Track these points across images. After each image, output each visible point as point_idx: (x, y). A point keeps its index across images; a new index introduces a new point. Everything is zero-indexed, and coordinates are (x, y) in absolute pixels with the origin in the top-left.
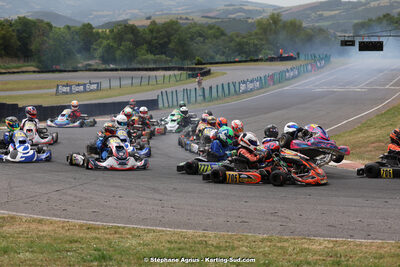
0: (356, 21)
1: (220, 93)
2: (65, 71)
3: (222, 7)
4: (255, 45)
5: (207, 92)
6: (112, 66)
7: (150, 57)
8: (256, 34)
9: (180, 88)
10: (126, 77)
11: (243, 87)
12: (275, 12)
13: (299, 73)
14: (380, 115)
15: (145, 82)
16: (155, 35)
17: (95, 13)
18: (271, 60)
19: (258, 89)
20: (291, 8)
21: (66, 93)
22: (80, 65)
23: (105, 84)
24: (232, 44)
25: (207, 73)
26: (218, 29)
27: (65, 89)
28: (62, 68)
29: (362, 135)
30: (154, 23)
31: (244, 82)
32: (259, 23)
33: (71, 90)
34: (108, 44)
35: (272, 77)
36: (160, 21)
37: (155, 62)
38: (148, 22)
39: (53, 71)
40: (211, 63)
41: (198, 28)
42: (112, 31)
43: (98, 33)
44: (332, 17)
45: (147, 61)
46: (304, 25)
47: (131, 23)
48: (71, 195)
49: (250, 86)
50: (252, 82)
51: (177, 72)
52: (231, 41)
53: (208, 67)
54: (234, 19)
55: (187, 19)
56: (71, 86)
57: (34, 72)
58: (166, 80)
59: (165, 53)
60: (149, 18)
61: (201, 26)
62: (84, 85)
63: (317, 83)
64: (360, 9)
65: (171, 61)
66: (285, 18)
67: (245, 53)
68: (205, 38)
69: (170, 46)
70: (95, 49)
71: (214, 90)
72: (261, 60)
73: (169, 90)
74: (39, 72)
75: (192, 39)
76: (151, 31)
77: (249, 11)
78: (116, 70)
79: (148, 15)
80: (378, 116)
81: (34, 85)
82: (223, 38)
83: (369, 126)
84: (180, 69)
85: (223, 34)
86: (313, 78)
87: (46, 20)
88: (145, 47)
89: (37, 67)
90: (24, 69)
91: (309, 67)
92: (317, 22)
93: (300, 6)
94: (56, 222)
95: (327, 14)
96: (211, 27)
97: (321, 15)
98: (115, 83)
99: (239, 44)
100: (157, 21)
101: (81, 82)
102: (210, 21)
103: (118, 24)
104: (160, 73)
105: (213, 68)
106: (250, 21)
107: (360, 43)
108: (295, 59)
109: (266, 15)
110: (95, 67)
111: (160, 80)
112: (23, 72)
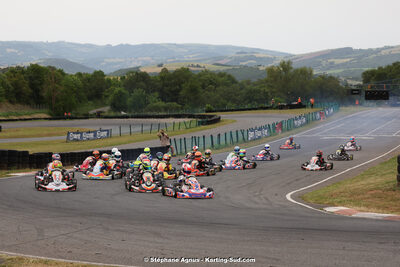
0: (366, 69)
1: (228, 141)
2: (76, 118)
3: (233, 55)
4: (266, 93)
5: (215, 139)
6: (123, 113)
7: (162, 104)
8: (267, 81)
9: (188, 136)
10: (136, 125)
11: (251, 134)
12: (286, 60)
13: (307, 121)
14: (383, 162)
15: (155, 129)
16: (166, 82)
17: (107, 60)
18: (281, 108)
19: (266, 137)
20: (302, 56)
21: (77, 140)
22: (91, 112)
23: (115, 131)
24: (242, 91)
25: (217, 120)
26: (229, 76)
27: (76, 136)
28: (74, 115)
29: (363, 183)
30: (165, 71)
31: (252, 130)
32: (270, 71)
33: (81, 136)
34: (120, 92)
35: (281, 124)
36: (172, 68)
37: (166, 109)
38: (159, 70)
39: (65, 119)
40: (222, 111)
41: (209, 76)
42: (123, 78)
43: (109, 81)
44: (343, 65)
45: (158, 109)
46: (315, 73)
47: (142, 70)
48: (76, 238)
49: (259, 134)
50: (260, 129)
51: (187, 120)
52: (241, 89)
53: (218, 114)
54: (245, 66)
55: (198, 66)
56: (81, 134)
57: (46, 119)
58: (176, 128)
59: (176, 101)
60: (160, 66)
61: (212, 73)
62: (95, 132)
63: (326, 131)
64: (371, 57)
65: (182, 109)
66: (295, 66)
67: (256, 100)
68: (217, 85)
69: (181, 93)
70: (106, 96)
71: (222, 138)
72: (271, 108)
73: (178, 137)
74: (50, 119)
75: (203, 87)
76: (162, 78)
77: (261, 58)
78: (127, 117)
79: (160, 63)
80: (381, 164)
81: (45, 132)
82: (234, 85)
83: (371, 174)
84: (190, 116)
85: (234, 81)
86: (322, 126)
87: (58, 67)
88: (157, 94)
89: (50, 114)
90: (36, 116)
91: (318, 115)
92: (328, 69)
93: (311, 54)
94: (61, 263)
95: (338, 61)
96: (221, 75)
97: (332, 63)
98: (125, 130)
99: (250, 91)
100: (169, 69)
101: (92, 129)
102: (222, 69)
103: (130, 71)
104: (171, 120)
105: (223, 116)
106: (261, 68)
107: (366, 92)
108: (304, 107)
109: (276, 63)
110: (106, 114)
111: (170, 128)
112: (35, 119)
